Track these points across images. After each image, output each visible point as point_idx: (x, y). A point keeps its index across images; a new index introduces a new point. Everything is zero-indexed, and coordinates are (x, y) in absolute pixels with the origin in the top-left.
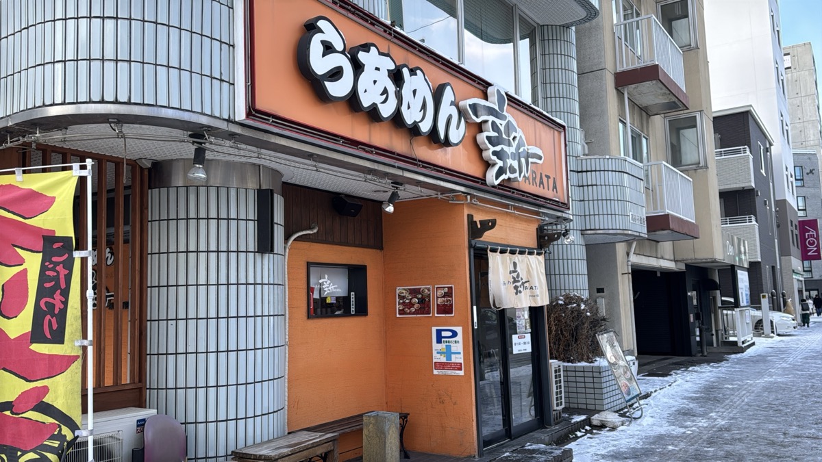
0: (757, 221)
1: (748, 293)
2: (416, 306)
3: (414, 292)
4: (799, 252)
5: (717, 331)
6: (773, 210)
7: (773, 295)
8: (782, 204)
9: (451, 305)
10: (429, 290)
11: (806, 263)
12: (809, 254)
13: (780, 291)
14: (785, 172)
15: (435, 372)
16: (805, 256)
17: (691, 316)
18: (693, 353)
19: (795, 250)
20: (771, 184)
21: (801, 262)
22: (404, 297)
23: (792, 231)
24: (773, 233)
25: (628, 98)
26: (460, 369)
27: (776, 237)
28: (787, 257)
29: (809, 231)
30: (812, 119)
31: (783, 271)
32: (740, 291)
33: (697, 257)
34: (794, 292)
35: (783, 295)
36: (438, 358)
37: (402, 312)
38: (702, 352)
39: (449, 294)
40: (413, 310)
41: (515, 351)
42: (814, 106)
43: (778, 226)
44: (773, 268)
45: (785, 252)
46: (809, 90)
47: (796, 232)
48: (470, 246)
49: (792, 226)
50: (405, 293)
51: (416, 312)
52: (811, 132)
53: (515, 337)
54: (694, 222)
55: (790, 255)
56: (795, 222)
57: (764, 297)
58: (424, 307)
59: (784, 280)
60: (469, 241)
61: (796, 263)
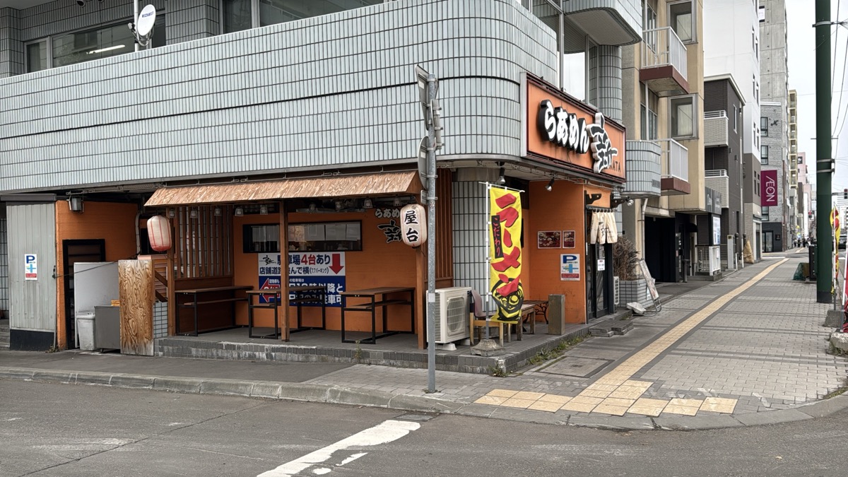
0: (728, 174)
1: (719, 234)
2: (550, 243)
3: (549, 234)
4: (760, 198)
5: (693, 264)
6: (741, 163)
7: (736, 236)
8: (749, 157)
9: (573, 242)
10: (559, 233)
11: (764, 208)
12: (768, 200)
13: (742, 233)
14: (753, 129)
15: (562, 279)
16: (765, 203)
17: (677, 252)
18: (677, 280)
19: (757, 198)
20: (741, 140)
21: (760, 207)
22: (542, 237)
23: (755, 181)
24: (739, 183)
25: (649, 89)
26: (578, 277)
27: (741, 186)
28: (749, 204)
29: (769, 180)
30: (779, 71)
31: (746, 216)
32: (714, 233)
33: (686, 207)
34: (752, 234)
35: (744, 236)
36: (564, 271)
37: (541, 246)
38: (684, 279)
39: (572, 236)
40: (548, 244)
41: (599, 270)
42: (783, 59)
43: (744, 177)
44: (738, 213)
45: (748, 199)
46: (779, 43)
47: (759, 181)
48: (586, 208)
49: (755, 176)
50: (543, 235)
51: (550, 246)
52: (778, 84)
53: (599, 261)
54: (687, 181)
55: (752, 202)
56: (759, 173)
57: (730, 237)
58: (556, 242)
59: (746, 223)
60: (585, 206)
61: (757, 209)
